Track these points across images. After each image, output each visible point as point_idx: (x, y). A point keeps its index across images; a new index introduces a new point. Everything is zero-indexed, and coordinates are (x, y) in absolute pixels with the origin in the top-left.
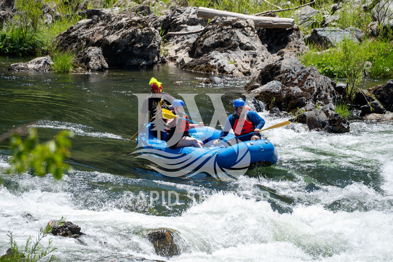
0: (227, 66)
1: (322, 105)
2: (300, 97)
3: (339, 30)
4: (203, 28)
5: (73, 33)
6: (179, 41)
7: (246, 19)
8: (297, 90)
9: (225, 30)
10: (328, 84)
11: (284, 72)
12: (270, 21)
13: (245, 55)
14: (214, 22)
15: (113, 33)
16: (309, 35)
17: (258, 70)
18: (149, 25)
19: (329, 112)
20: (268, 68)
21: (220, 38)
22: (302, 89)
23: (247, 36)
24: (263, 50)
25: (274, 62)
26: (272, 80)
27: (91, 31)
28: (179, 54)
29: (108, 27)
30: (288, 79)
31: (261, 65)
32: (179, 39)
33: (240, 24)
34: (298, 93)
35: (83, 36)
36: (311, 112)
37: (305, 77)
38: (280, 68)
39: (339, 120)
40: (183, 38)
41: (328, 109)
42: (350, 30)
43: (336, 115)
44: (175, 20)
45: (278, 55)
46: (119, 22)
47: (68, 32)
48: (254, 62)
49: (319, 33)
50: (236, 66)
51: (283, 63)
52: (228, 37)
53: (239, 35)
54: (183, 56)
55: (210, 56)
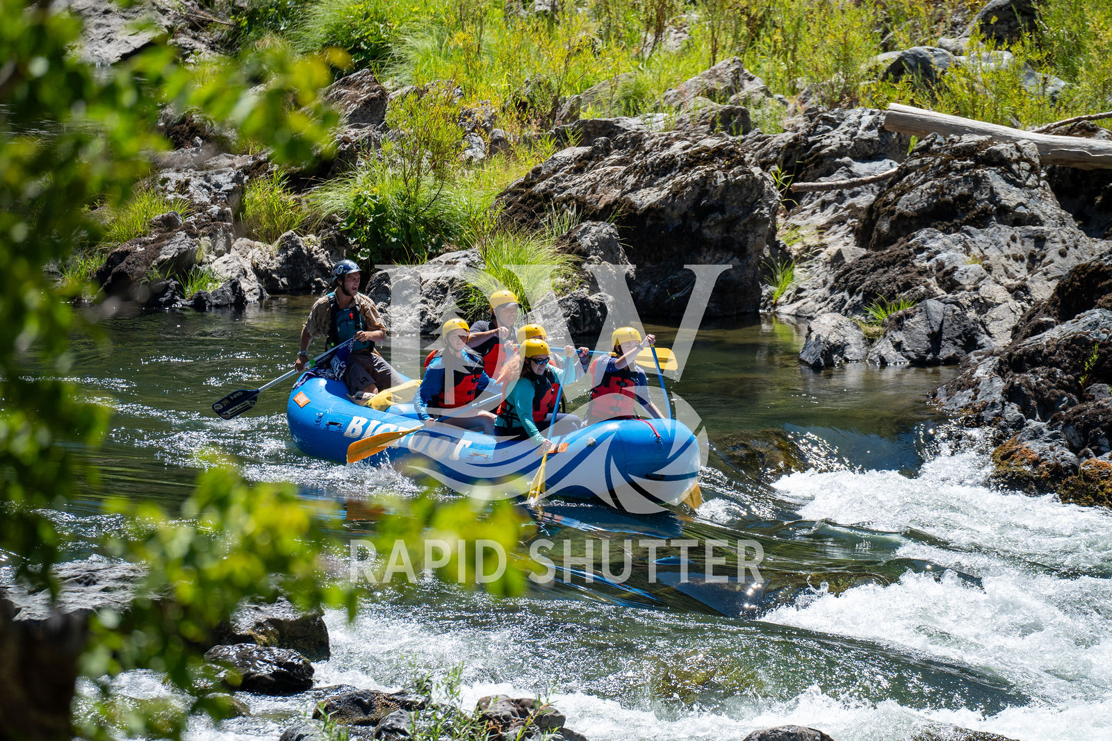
0: (962, 268)
5: (541, 186)
6: (830, 203)
7: (1015, 140)
12: (1082, 148)
13: (1014, 239)
14: (925, 150)
15: (649, 185)
18: (746, 159)
20: (1079, 275)
21: (944, 194)
24: (1063, 224)
26: (1090, 308)
27: (590, 180)
28: (828, 239)
29: (635, 167)
31: (1059, 266)
33: (998, 153)
44: (818, 145)
45: (1106, 237)
46: (665, 153)
47: (528, 183)
48: (1038, 257)
50: (989, 269)
53: (995, 184)
54: (841, 242)
55: (915, 243)
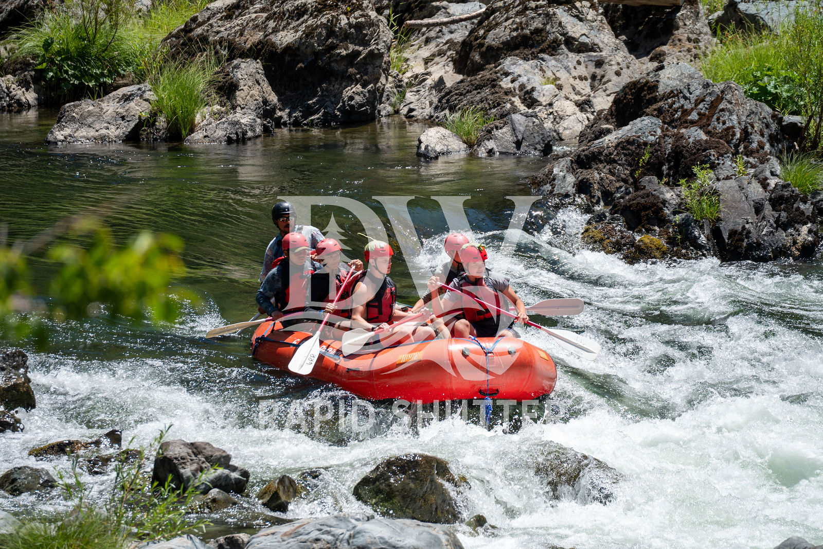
0: (538, 88)
1: (753, 166)
2: (704, 150)
4: (484, 10)
5: (199, 31)
6: (433, 38)
8: (696, 134)
9: (532, 9)
10: (764, 118)
11: (665, 97)
13: (579, 63)
15: (284, 28)
16: (720, 13)
17: (608, 95)
18: (364, 5)
19: (768, 181)
20: (631, 90)
21: (522, 29)
22: (708, 133)
23: (581, 20)
24: (617, 49)
25: (642, 76)
26: (641, 116)
27: (238, 25)
28: (432, 69)
29: (275, 13)
30: (676, 111)
31: (616, 84)
32: (432, 34)
34: (699, 141)
35: (220, 35)
36: (728, 183)
37: (713, 106)
38: (657, 88)
39: (792, 196)
41: (768, 173)
43: (785, 187)
45: (651, 60)
48: (599, 77)
49: (742, 7)
50: (560, 87)
51: (662, 76)
52: (540, 26)
53: (563, 20)
54: (442, 71)
55: (501, 69)
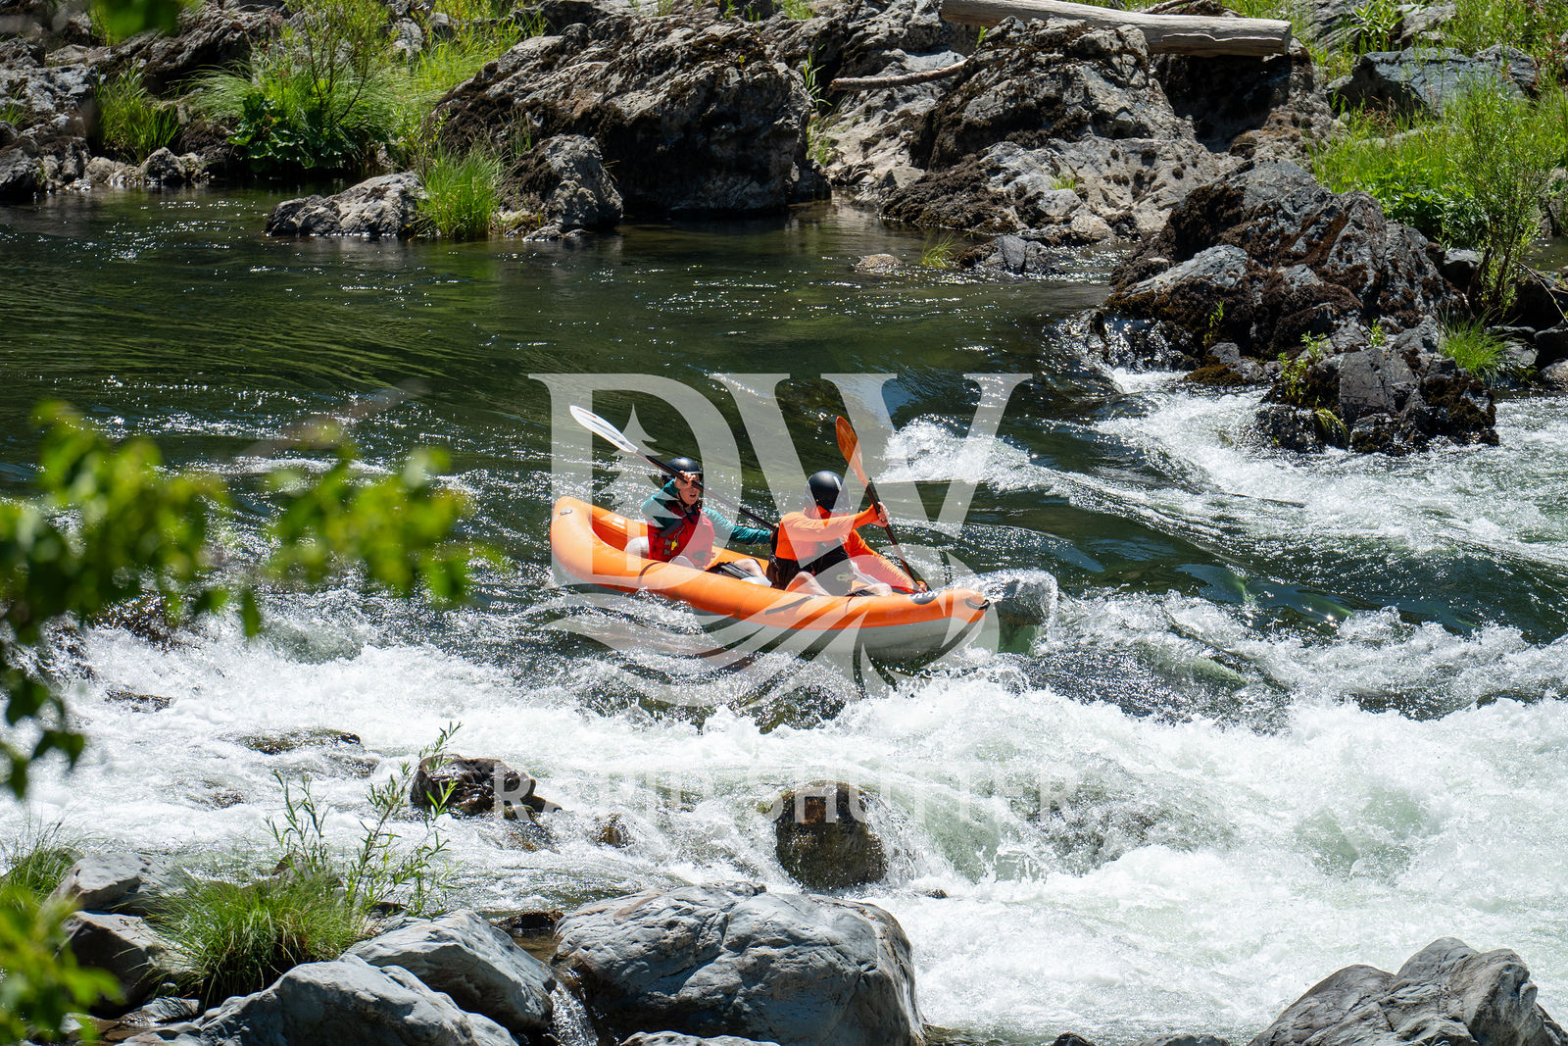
0: (1048, 194)
1: (1394, 331)
2: (1316, 302)
3: (1452, 56)
4: (962, 62)
5: (497, 88)
6: (877, 109)
7: (1115, 26)
8: (1301, 276)
9: (1041, 66)
10: (1415, 254)
11: (1255, 214)
12: (1202, 31)
13: (1115, 155)
14: (1000, 39)
15: (640, 86)
16: (1345, 79)
17: (1161, 209)
18: (767, 52)
19: (1420, 356)
20: (1198, 201)
21: (1025, 97)
22: (1323, 275)
23: (1120, 85)
24: (1178, 135)
25: (1218, 178)
26: (1213, 245)
27: (561, 80)
28: (875, 157)
29: (622, 62)
30: (1273, 238)
31: (1174, 190)
32: (877, 101)
33: (1094, 42)
34: (1307, 289)
35: (532, 96)
36: (1353, 357)
38: (1242, 199)
39: (1456, 382)
40: (891, 97)
41: (1417, 343)
42: (1493, 57)
43: (1447, 366)
44: (861, 33)
45: (1233, 153)
46: (660, 45)
47: (478, 86)
48: (1147, 179)
49: (1382, 70)
50: (1084, 196)
51: (1250, 179)
52: (1053, 92)
53: (1090, 84)
54: (892, 161)
55: (988, 162)
